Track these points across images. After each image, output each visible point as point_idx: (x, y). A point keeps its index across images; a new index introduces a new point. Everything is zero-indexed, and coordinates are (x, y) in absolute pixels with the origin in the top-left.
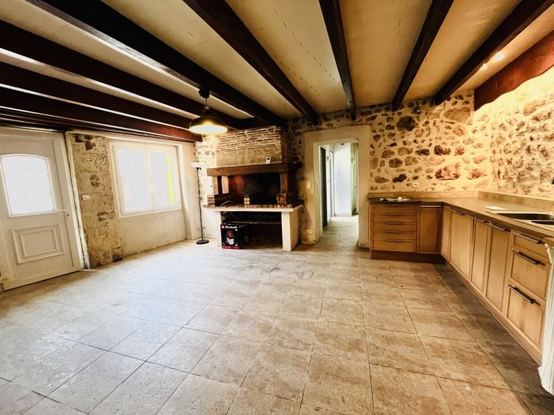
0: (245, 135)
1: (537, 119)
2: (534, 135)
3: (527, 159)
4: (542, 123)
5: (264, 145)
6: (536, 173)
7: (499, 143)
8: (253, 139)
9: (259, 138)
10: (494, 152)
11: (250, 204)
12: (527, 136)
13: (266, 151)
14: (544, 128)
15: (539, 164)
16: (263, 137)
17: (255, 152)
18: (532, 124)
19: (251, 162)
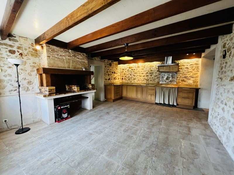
0: (69, 53)
1: (132, 70)
2: (132, 72)
3: (130, 76)
4: (133, 71)
5: (80, 61)
6: (133, 79)
7: (122, 72)
8: (74, 56)
9: (78, 57)
10: (121, 74)
11: (80, 90)
12: (130, 72)
13: (82, 64)
14: (134, 71)
15: (133, 77)
16: (80, 57)
17: (76, 63)
18: (131, 70)
19: (74, 68)
